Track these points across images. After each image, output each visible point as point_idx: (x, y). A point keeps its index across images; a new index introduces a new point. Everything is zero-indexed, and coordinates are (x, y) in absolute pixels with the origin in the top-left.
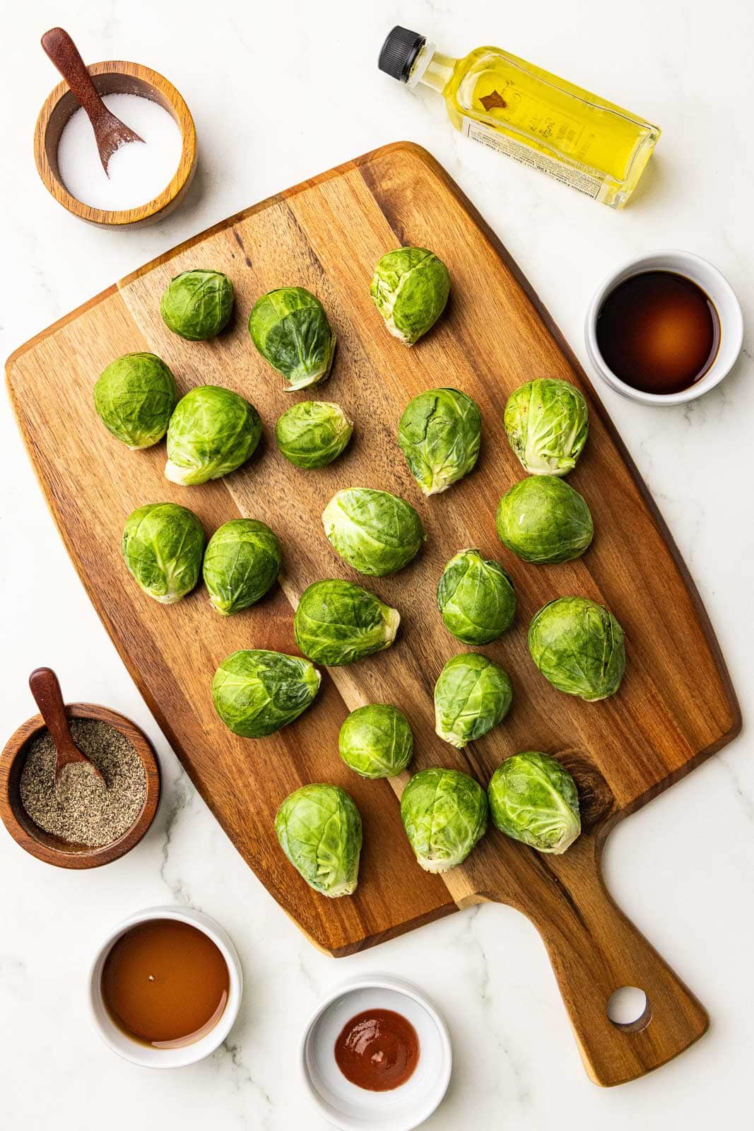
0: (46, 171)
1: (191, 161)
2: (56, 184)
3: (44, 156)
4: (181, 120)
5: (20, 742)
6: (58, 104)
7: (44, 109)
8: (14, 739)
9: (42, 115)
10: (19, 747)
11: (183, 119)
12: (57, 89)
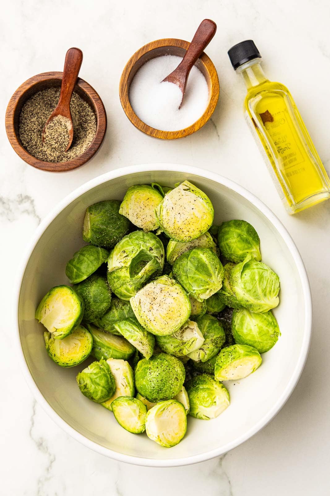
0: (124, 95)
1: (212, 112)
2: (128, 104)
3: (125, 86)
4: (213, 86)
5: (14, 107)
6: (142, 56)
7: (133, 57)
8: (10, 106)
9: (131, 61)
10: (14, 110)
11: (214, 86)
12: (144, 48)
